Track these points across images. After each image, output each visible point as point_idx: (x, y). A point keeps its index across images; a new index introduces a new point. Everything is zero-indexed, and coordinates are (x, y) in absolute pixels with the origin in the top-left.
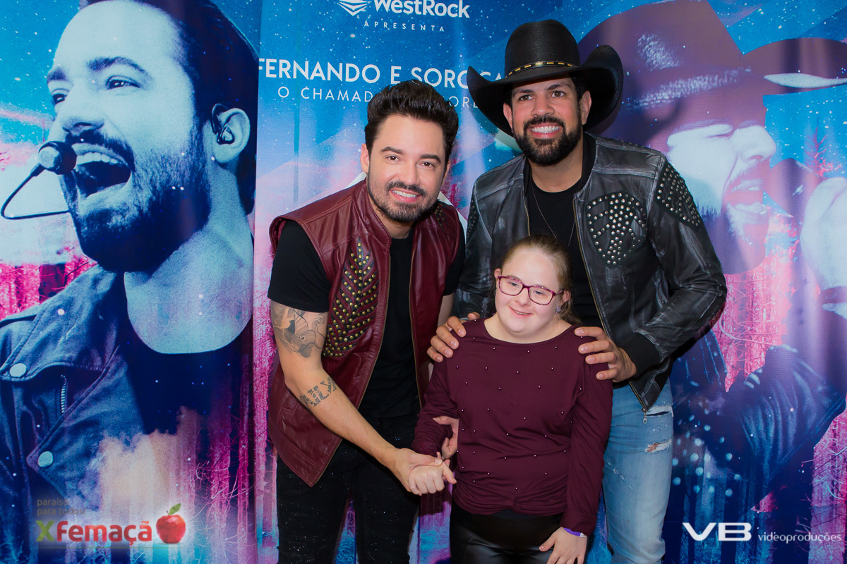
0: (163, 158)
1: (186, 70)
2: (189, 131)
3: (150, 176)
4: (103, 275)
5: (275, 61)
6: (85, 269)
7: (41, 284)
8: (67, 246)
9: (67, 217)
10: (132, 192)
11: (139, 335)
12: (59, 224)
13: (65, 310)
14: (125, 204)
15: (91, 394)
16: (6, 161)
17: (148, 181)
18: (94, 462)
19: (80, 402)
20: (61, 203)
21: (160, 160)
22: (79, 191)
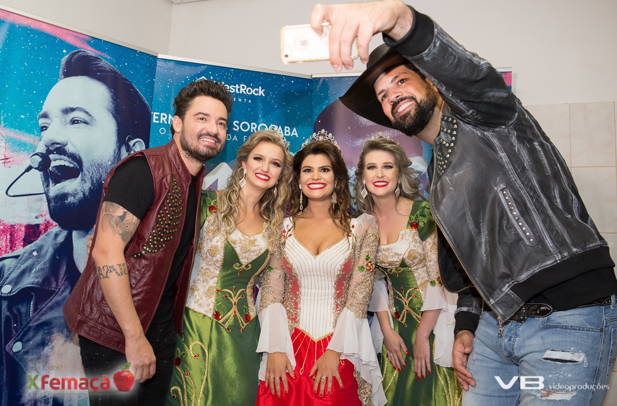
0: (98, 164)
1: (114, 116)
2: (114, 150)
3: (91, 175)
4: (61, 232)
5: (158, 113)
7: (25, 236)
8: (41, 213)
10: (81, 183)
11: (79, 269)
12: (38, 201)
13: (37, 252)
14: (76, 190)
15: (48, 305)
16: (12, 162)
17: (90, 177)
18: (47, 349)
19: (41, 310)
21: (97, 166)
22: (51, 182)
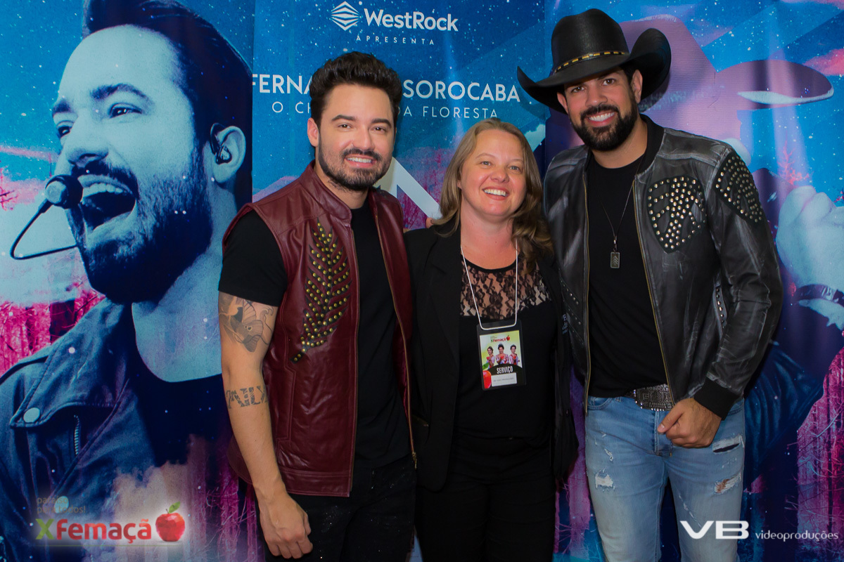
0: (165, 183)
1: (186, 92)
2: (190, 154)
3: (153, 202)
4: (111, 308)
5: (268, 76)
6: (94, 304)
7: (51, 323)
8: (75, 281)
9: (75, 251)
10: (137, 220)
11: (148, 366)
12: (67, 260)
13: (76, 348)
14: (130, 233)
15: (103, 432)
16: (14, 199)
17: (152, 208)
18: (108, 501)
20: (68, 237)
21: (163, 185)
22: (86, 225)
